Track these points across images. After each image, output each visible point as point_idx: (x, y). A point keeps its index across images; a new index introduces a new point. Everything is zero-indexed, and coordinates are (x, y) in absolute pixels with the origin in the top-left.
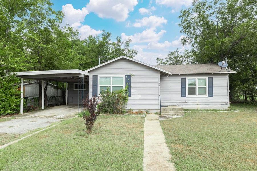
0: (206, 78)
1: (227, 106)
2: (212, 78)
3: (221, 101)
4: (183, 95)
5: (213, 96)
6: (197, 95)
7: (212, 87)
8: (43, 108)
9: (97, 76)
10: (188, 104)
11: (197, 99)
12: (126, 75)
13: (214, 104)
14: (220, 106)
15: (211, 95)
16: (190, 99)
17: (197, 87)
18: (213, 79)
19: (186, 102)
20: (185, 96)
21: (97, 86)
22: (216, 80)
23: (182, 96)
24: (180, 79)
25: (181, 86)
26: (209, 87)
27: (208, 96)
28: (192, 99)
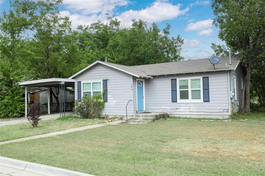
0: (201, 78)
1: (228, 114)
2: (208, 77)
3: (219, 108)
4: (174, 100)
5: (209, 101)
6: (190, 100)
7: (208, 89)
8: (49, 113)
9: (80, 82)
10: (179, 110)
11: (191, 105)
12: (103, 80)
13: (210, 111)
14: (219, 114)
15: (207, 99)
16: (182, 105)
17: (190, 90)
18: (210, 79)
19: (177, 109)
20: (176, 102)
21: (81, 92)
22: (213, 80)
23: (173, 102)
24: (171, 80)
25: (172, 89)
26: (204, 89)
27: (203, 100)
28: (184, 105)
